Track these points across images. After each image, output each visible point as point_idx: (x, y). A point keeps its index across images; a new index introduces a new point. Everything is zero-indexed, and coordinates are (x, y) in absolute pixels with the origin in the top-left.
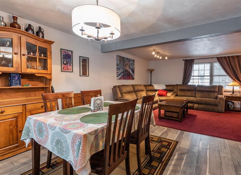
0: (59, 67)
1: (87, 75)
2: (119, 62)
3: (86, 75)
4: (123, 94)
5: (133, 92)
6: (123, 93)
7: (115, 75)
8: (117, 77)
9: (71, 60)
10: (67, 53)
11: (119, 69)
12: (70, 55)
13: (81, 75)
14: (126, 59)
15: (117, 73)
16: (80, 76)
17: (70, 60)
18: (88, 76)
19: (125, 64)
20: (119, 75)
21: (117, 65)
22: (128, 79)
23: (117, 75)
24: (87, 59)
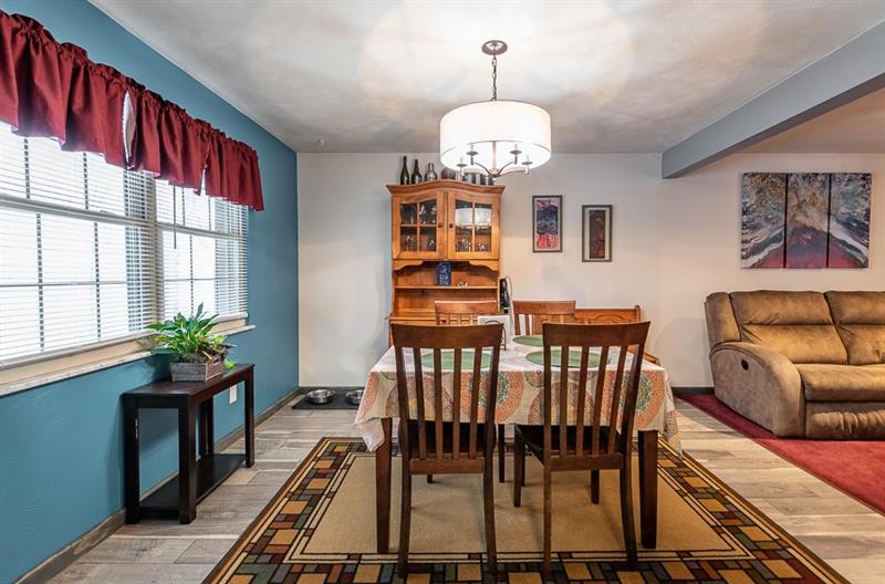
0: (527, 242)
1: (607, 257)
2: (752, 200)
3: (603, 257)
4: (749, 328)
5: (822, 324)
6: (751, 323)
7: (735, 250)
8: (743, 258)
9: (556, 220)
10: (547, 204)
11: (755, 228)
12: (555, 207)
13: (587, 257)
14: (800, 182)
15: (744, 242)
16: (584, 261)
17: (554, 221)
18: (610, 260)
19: (793, 202)
20: (757, 249)
21: (744, 213)
22: (818, 267)
23: (743, 250)
24: (607, 210)
